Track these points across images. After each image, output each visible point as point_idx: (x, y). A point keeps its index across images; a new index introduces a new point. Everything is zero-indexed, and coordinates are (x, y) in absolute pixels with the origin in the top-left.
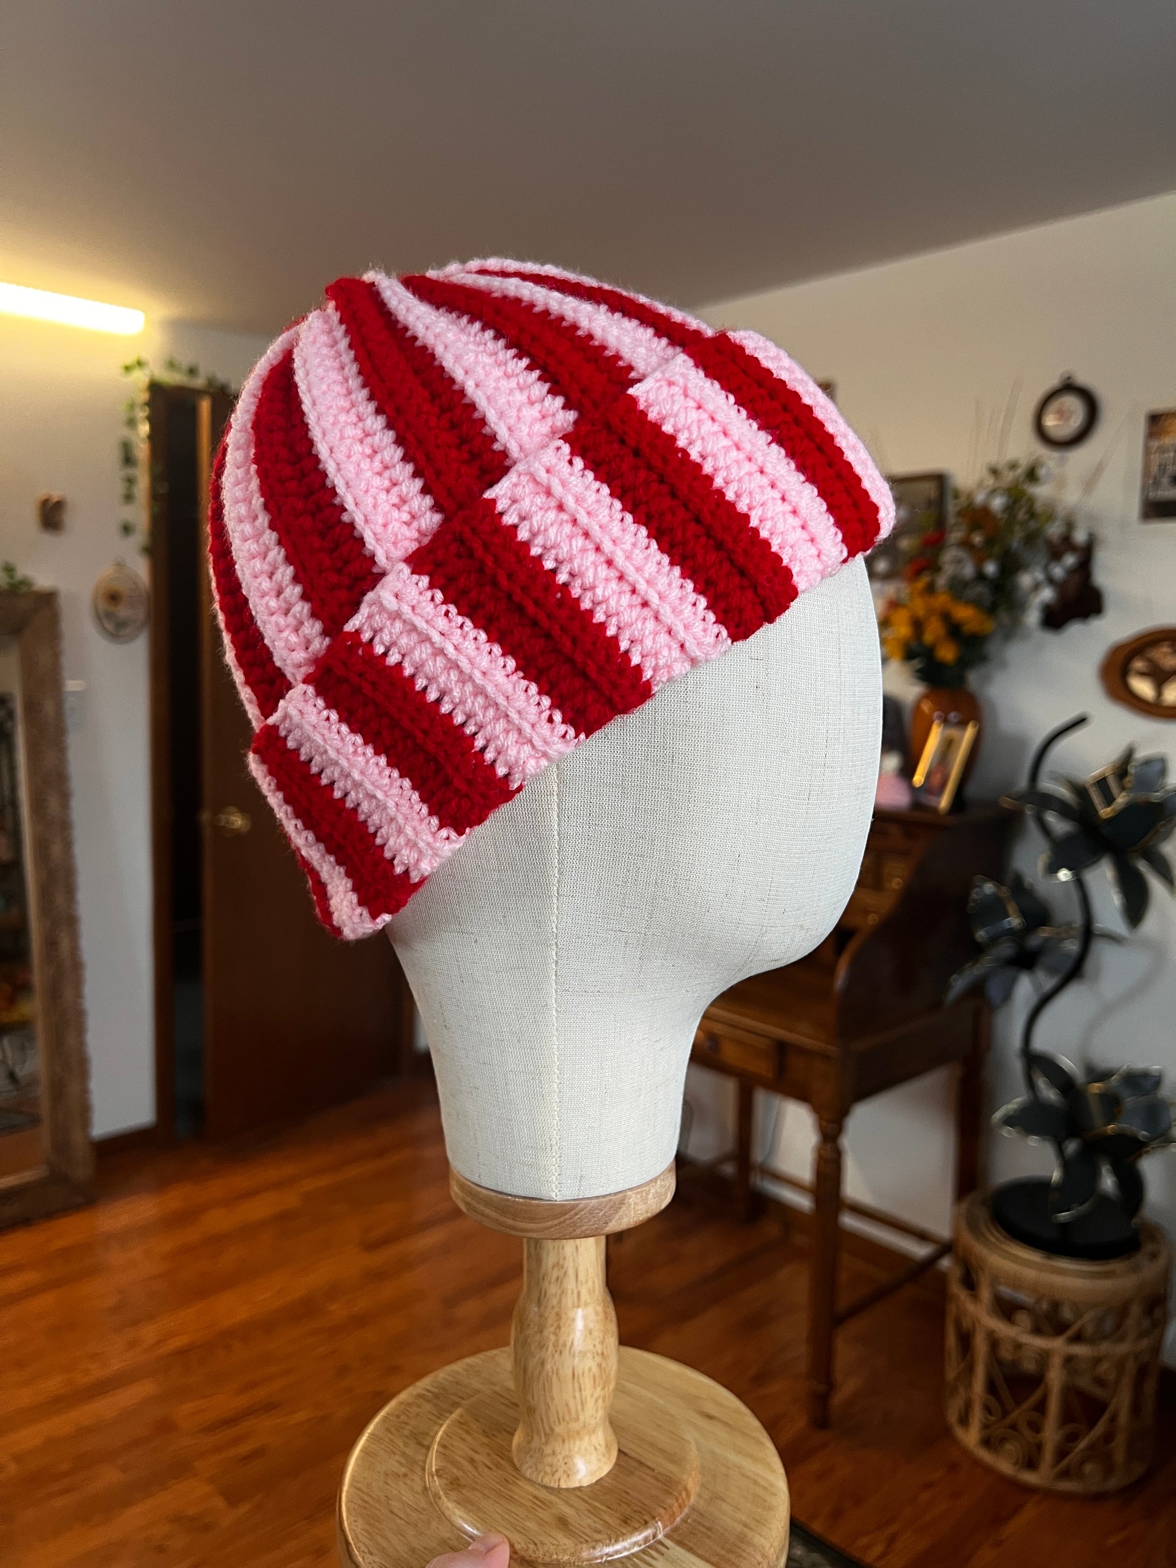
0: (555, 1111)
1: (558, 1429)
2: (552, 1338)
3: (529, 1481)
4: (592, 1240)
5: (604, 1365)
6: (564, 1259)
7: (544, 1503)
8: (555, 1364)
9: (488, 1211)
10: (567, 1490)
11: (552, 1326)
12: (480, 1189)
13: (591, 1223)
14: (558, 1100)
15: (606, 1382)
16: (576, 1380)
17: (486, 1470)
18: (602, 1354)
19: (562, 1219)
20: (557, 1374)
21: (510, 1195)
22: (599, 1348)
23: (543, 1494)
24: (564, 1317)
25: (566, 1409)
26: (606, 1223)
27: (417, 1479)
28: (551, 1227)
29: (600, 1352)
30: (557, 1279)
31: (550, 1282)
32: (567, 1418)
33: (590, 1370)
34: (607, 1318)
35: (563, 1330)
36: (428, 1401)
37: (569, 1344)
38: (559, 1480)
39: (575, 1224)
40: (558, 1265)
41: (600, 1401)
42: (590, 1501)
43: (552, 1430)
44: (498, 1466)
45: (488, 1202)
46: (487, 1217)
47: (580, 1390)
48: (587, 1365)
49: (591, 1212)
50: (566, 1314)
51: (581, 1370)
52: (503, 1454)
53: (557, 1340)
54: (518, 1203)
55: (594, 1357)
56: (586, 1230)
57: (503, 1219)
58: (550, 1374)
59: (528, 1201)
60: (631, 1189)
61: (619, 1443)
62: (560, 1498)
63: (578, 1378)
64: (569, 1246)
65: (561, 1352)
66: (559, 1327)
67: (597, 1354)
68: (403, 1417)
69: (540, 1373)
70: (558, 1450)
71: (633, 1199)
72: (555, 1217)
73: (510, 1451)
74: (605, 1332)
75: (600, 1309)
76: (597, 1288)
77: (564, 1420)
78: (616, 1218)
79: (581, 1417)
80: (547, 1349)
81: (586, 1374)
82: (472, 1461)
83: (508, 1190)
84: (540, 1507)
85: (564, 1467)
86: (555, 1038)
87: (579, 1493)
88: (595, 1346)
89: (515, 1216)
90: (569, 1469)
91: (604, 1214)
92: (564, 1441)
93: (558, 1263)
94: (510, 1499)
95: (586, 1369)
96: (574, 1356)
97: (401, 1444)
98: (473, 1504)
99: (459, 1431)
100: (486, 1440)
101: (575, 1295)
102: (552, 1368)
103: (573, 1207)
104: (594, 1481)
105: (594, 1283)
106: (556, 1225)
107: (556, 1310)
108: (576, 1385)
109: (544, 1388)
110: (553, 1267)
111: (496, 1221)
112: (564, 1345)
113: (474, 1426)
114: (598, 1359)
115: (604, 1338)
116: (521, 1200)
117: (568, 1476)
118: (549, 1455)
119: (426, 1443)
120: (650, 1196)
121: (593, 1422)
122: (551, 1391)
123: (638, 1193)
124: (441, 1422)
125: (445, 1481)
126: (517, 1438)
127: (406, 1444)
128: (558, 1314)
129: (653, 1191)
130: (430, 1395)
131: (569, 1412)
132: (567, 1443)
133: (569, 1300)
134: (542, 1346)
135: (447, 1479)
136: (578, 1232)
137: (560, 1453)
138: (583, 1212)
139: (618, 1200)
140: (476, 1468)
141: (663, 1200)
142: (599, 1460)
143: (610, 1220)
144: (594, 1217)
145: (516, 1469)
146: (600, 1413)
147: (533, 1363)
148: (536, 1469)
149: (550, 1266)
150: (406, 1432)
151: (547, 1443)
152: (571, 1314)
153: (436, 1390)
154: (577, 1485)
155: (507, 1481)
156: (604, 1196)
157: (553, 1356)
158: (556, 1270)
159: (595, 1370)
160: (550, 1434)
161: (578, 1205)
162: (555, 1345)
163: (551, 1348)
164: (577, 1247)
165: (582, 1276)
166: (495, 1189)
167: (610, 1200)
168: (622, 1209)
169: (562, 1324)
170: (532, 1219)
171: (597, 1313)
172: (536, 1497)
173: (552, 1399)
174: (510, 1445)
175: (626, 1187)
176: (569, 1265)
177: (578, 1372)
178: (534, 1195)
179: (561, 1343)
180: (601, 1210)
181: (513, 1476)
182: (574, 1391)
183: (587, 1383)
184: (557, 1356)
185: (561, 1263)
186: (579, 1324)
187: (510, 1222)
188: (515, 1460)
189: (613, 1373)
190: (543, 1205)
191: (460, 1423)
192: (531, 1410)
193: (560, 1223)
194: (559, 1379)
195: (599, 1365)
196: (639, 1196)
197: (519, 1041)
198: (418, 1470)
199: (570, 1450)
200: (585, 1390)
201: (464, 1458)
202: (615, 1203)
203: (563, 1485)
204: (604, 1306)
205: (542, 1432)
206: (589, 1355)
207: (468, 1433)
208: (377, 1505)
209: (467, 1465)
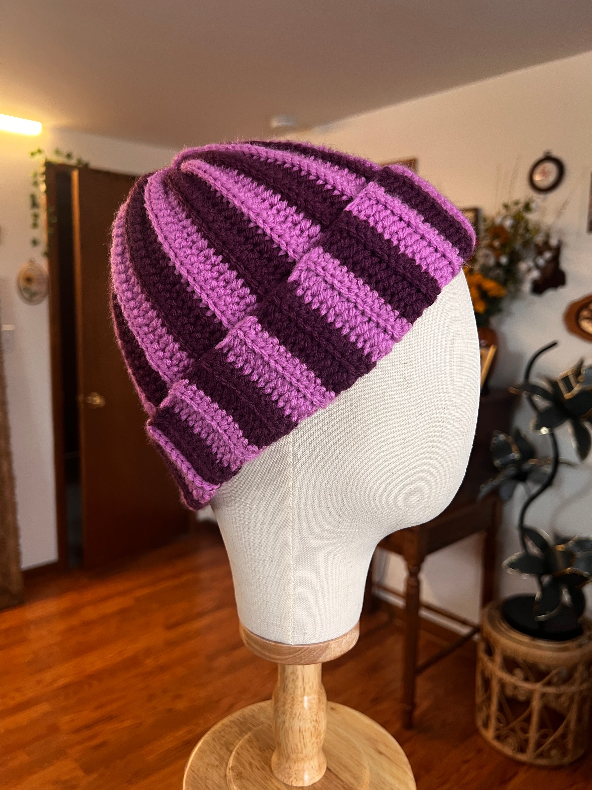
0: (291, 599)
1: (293, 756)
2: (290, 710)
3: (277, 779)
4: (314, 667)
5: (317, 726)
6: (297, 672)
8: (290, 723)
9: (256, 647)
10: (296, 787)
13: (310, 657)
15: (318, 735)
19: (294, 655)
20: (291, 728)
21: (268, 640)
24: (296, 701)
25: (296, 747)
28: (288, 658)
29: (314, 719)
30: (293, 680)
31: (289, 681)
34: (320, 702)
35: (295, 707)
37: (298, 714)
38: (292, 781)
39: (302, 657)
41: (315, 744)
43: (289, 756)
45: (257, 642)
46: (255, 649)
47: (303, 738)
49: (311, 651)
50: (297, 698)
53: (292, 712)
54: (271, 644)
55: (311, 722)
56: (307, 661)
57: (263, 651)
58: (288, 728)
59: (276, 644)
60: (332, 640)
61: (327, 763)
63: (302, 732)
65: (293, 718)
68: (222, 733)
69: (283, 727)
70: (292, 766)
71: (333, 645)
72: (290, 653)
74: (318, 709)
77: (295, 752)
79: (304, 752)
80: (287, 715)
81: (307, 730)
82: (250, 764)
83: (266, 637)
85: (295, 776)
86: (291, 561)
89: (270, 651)
90: (298, 777)
91: (317, 653)
92: (295, 762)
95: (307, 728)
96: (300, 721)
97: (218, 748)
99: (247, 746)
100: (260, 753)
101: (302, 689)
102: (289, 725)
103: (300, 649)
104: (310, 784)
105: (313, 682)
106: (291, 657)
107: (292, 695)
108: (301, 736)
109: (284, 734)
111: (260, 652)
112: (295, 714)
114: (313, 723)
115: (318, 713)
116: (273, 643)
117: (297, 780)
118: (288, 768)
119: (231, 749)
120: (343, 643)
121: (311, 754)
123: (336, 642)
125: (235, 774)
126: (274, 757)
127: (221, 749)
128: (293, 698)
129: (344, 641)
131: (298, 749)
132: (297, 763)
133: (299, 692)
134: (284, 713)
135: (236, 772)
136: (303, 662)
137: (293, 768)
138: (305, 652)
139: (325, 646)
140: (252, 768)
141: (350, 645)
143: (321, 656)
144: (312, 654)
147: (279, 721)
149: (290, 674)
151: (286, 762)
154: (301, 785)
156: (317, 644)
157: (289, 720)
159: (312, 728)
160: (288, 758)
161: (303, 648)
162: (291, 713)
163: (288, 715)
165: (306, 680)
167: (320, 646)
168: (327, 651)
169: (294, 704)
170: (279, 654)
171: (314, 699)
173: (289, 741)
175: (330, 638)
176: (299, 674)
177: (303, 729)
178: (280, 641)
180: (315, 651)
182: (300, 738)
183: (307, 734)
184: (291, 720)
185: (295, 673)
187: (267, 654)
189: (323, 730)
190: (284, 647)
192: (279, 744)
193: (294, 657)
194: (292, 730)
195: (314, 726)
196: (337, 644)
199: (298, 766)
200: (306, 738)
202: (323, 647)
203: (294, 785)
204: (319, 693)
205: (284, 756)
206: (309, 720)
207: (251, 747)
208: (200, 781)
209: (247, 766)
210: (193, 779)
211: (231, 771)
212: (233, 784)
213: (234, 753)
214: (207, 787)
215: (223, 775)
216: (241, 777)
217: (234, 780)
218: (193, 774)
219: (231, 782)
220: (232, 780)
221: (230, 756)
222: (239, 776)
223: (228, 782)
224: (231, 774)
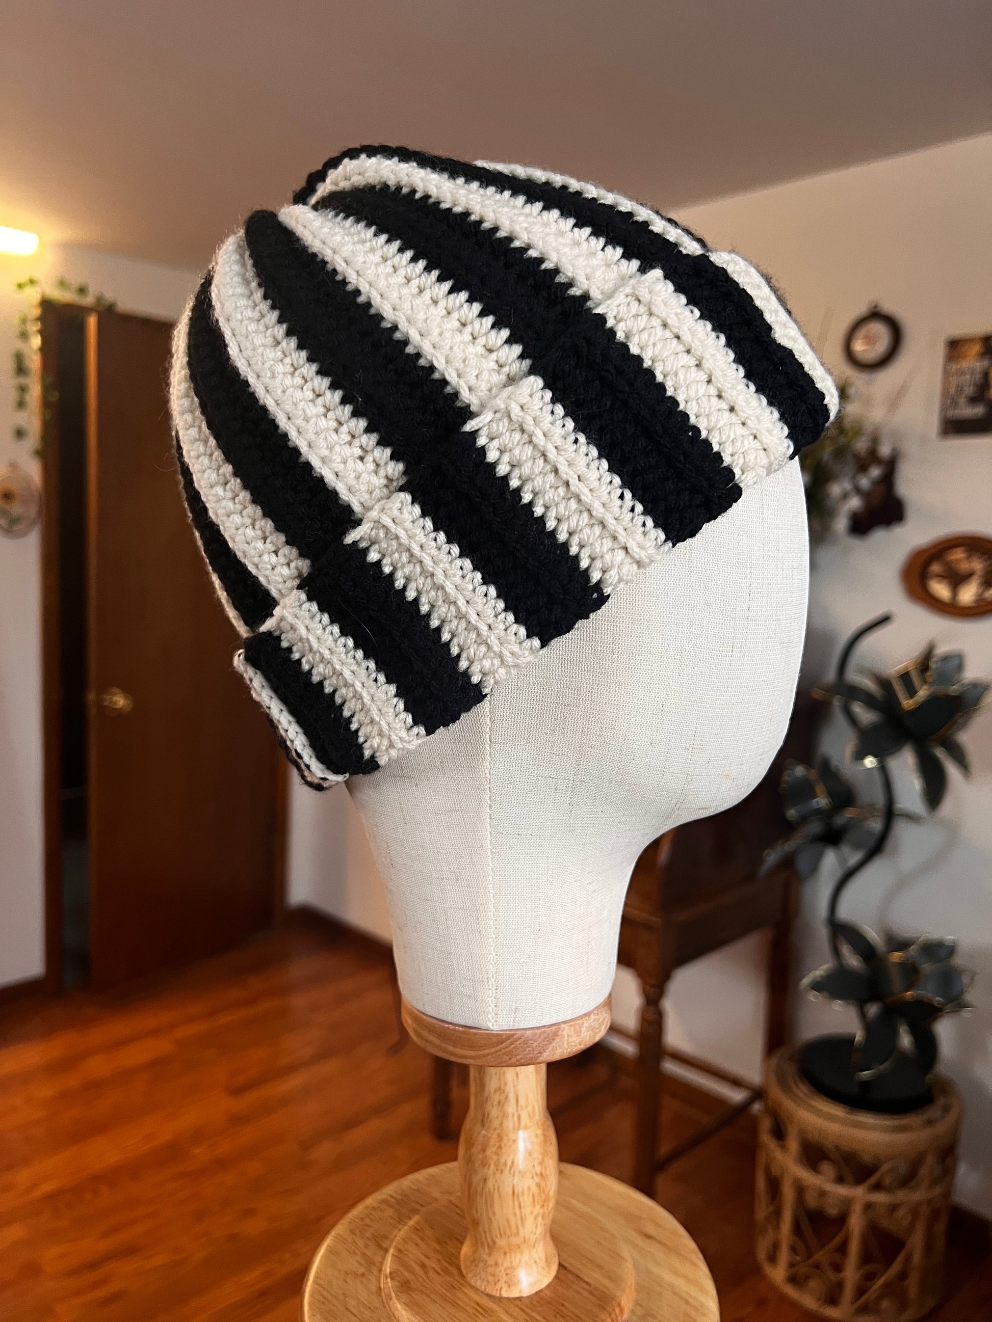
0: (491, 946)
1: (501, 1242)
2: (494, 1157)
3: (473, 1288)
4: (531, 1068)
5: (543, 1184)
6: (506, 1084)
7: (486, 1311)
8: (496, 1181)
9: (431, 1038)
10: (508, 1299)
11: (494, 1146)
12: (424, 1017)
13: (525, 1053)
14: (494, 936)
15: (545, 1200)
16: (516, 1198)
17: (435, 1276)
18: (541, 1174)
19: (499, 1047)
20: (498, 1191)
21: (451, 1023)
22: (538, 1169)
23: (485, 1301)
24: (505, 1138)
25: (506, 1223)
26: (540, 1053)
27: (374, 1280)
28: (488, 1055)
29: (539, 1172)
30: (499, 1103)
31: (492, 1106)
32: (508, 1232)
33: (529, 1189)
34: (546, 1141)
35: (504, 1150)
36: (391, 1206)
37: (509, 1163)
38: (501, 1289)
39: (510, 1052)
40: (499, 1090)
41: (540, 1218)
42: (529, 1311)
43: (494, 1242)
44: (447, 1272)
45: (432, 1029)
46: (430, 1042)
47: (520, 1207)
48: (526, 1184)
49: (525, 1042)
50: (507, 1135)
51: (520, 1191)
52: (452, 1262)
53: (498, 1160)
54: (459, 1031)
55: (533, 1177)
56: (521, 1059)
57: (443, 1045)
58: (492, 1191)
59: (467, 1030)
60: (564, 1022)
61: (559, 1256)
62: (501, 1307)
63: (518, 1196)
64: (510, 1073)
65: (502, 1171)
66: (500, 1147)
67: (536, 1174)
68: (367, 1221)
69: (482, 1189)
70: (500, 1261)
71: (566, 1031)
72: (492, 1045)
73: (458, 1258)
74: (545, 1153)
75: (539, 1132)
76: (537, 1111)
77: (505, 1233)
78: (550, 1049)
79: (522, 1233)
80: (489, 1167)
81: (526, 1192)
82: (423, 1266)
83: (449, 1019)
84: (482, 1314)
85: (505, 1278)
86: (490, 878)
87: (518, 1303)
88: (534, 1166)
89: (455, 1043)
90: (511, 1280)
91: (538, 1045)
92: (505, 1253)
93: (500, 1088)
94: (454, 1304)
95: (525, 1187)
96: (514, 1175)
97: (362, 1246)
98: (420, 1307)
99: (415, 1237)
100: (438, 1247)
101: (516, 1118)
102: (494, 1185)
103: (509, 1037)
104: (534, 1292)
105: (533, 1107)
106: (493, 1053)
107: (498, 1131)
108: (516, 1204)
109: (486, 1203)
110: (495, 1092)
111: (438, 1047)
112: (505, 1164)
113: (429, 1232)
114: (537, 1179)
115: (543, 1160)
116: (461, 1029)
117: (509, 1286)
118: (491, 1266)
119: (384, 1245)
120: (584, 1029)
121: (533, 1238)
122: (492, 1206)
123: (571, 1026)
124: (400, 1226)
125: (397, 1284)
126: (466, 1249)
127: (367, 1246)
128: (499, 1135)
129: (586, 1024)
130: (393, 1200)
131: (510, 1227)
132: (508, 1255)
133: (510, 1123)
134: (484, 1164)
135: (399, 1282)
136: (513, 1060)
137: (502, 1265)
138: (518, 1043)
139: (552, 1032)
140: (426, 1273)
141: (596, 1033)
142: (539, 1273)
143: (544, 1051)
144: (529, 1047)
145: (462, 1276)
146: (540, 1230)
147: (476, 1179)
148: (480, 1278)
149: (492, 1090)
150: (368, 1234)
151: (490, 1255)
152: (513, 1137)
153: (398, 1197)
154: (517, 1295)
155: (455, 1288)
156: (538, 1028)
157: (495, 1174)
158: (498, 1094)
159: (534, 1189)
160: (492, 1246)
161: (514, 1035)
162: (497, 1164)
163: (492, 1167)
164: (517, 1075)
165: (522, 1102)
166: (437, 1017)
167: (544, 1032)
168: (555, 1042)
169: (503, 1145)
170: (472, 1047)
171: (537, 1136)
172: (478, 1304)
173: (494, 1214)
174: (459, 1253)
175: (561, 1019)
176: (510, 1090)
177: (517, 1190)
178: (472, 1025)
179: (502, 1161)
180: (535, 1041)
181: (458, 1282)
182: (514, 1208)
183: (526, 1200)
184: (498, 1174)
185: (502, 1087)
186: (522, 1146)
187: (450, 1048)
188: (463, 1268)
189: (552, 1193)
190: (481, 1034)
191: (416, 1230)
192: (476, 1223)
193: (496, 1052)
194: (500, 1196)
195: (538, 1185)
196: (572, 1029)
197: (457, 880)
198: (375, 1272)
199: (511, 1262)
200: (524, 1207)
201: (417, 1263)
202: (549, 1035)
203: (505, 1294)
204: (544, 1130)
205: (486, 1244)
206: (529, 1175)
207: (422, 1239)
208: (335, 1302)
209: (419, 1270)
210: (320, 1298)
211: (389, 1280)
212: (395, 1301)
213: (391, 1251)
214: (347, 1309)
215: (374, 1289)
216: (409, 1288)
217: (396, 1295)
218: (321, 1289)
219: (391, 1299)
220: (393, 1294)
221: (384, 1258)
222: (405, 1287)
223: (385, 1299)
224: (390, 1285)
